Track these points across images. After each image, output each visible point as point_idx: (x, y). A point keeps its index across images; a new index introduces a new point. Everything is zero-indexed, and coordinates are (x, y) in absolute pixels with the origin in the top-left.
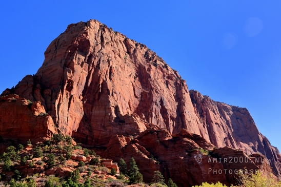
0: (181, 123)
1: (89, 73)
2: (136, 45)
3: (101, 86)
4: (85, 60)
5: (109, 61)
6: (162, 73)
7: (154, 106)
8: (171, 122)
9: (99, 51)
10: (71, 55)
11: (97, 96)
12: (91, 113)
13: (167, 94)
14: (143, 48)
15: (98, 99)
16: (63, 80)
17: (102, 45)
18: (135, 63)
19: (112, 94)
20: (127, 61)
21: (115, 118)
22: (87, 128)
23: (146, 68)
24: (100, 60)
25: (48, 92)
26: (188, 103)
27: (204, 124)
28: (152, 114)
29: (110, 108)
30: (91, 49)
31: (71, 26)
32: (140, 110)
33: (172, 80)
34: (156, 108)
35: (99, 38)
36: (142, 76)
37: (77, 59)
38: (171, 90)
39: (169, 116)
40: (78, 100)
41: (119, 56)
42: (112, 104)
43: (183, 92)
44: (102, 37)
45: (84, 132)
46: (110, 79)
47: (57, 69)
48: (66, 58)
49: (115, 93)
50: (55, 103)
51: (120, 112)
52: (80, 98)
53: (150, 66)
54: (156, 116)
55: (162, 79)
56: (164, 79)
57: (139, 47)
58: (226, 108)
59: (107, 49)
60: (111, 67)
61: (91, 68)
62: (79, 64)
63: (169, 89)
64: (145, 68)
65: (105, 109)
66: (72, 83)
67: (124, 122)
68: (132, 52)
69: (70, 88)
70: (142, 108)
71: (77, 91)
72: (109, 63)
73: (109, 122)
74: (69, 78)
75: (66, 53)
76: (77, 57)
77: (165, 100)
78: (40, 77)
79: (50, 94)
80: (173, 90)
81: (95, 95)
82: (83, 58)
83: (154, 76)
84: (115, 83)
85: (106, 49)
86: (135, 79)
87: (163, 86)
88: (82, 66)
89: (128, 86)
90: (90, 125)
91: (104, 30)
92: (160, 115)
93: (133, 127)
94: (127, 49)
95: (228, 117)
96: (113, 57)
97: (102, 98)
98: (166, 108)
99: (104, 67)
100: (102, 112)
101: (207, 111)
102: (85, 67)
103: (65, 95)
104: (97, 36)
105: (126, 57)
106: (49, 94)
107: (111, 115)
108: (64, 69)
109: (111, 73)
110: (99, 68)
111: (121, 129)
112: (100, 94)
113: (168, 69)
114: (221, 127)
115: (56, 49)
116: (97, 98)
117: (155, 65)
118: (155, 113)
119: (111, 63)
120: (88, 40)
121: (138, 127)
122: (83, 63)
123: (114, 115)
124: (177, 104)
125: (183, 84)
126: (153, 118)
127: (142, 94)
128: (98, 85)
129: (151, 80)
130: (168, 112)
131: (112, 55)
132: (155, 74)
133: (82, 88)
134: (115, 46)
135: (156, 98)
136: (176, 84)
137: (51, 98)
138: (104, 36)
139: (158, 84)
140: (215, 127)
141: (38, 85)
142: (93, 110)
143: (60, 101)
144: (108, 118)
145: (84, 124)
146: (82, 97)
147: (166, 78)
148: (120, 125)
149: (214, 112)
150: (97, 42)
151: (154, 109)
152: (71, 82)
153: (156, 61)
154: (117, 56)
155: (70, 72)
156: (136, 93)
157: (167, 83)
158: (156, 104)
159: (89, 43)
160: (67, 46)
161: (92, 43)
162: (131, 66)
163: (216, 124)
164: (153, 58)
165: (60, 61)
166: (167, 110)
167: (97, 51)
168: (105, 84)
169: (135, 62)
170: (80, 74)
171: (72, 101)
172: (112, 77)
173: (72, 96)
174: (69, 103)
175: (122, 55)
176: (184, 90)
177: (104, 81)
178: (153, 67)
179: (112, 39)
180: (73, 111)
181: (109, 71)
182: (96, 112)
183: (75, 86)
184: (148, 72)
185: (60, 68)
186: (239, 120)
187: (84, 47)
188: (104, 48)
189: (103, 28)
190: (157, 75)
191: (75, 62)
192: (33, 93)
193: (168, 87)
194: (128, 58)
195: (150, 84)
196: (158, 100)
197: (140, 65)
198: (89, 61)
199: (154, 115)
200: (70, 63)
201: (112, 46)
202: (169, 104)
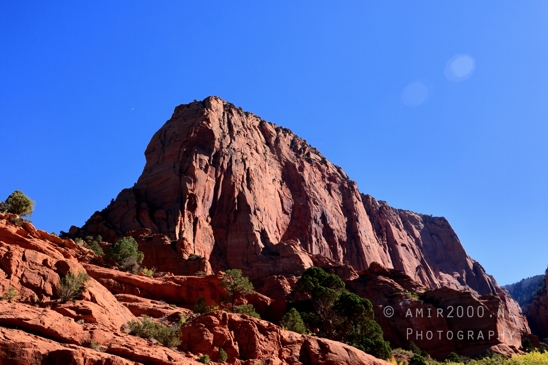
0: (355, 249)
1: (218, 180)
2: (277, 130)
3: (236, 201)
4: (209, 160)
5: (244, 161)
6: (320, 173)
7: (314, 225)
8: (340, 249)
9: (228, 146)
10: (188, 157)
11: (232, 216)
12: (226, 242)
13: (330, 204)
14: (287, 134)
15: (235, 221)
16: (182, 195)
17: (232, 137)
18: (279, 160)
19: (255, 212)
20: (268, 157)
21: (263, 249)
23: (297, 166)
24: (231, 160)
25: (160, 214)
26: (362, 217)
27: (385, 247)
28: (311, 238)
29: (254, 234)
30: (217, 144)
31: (179, 109)
32: (293, 233)
33: (335, 182)
34: (317, 228)
35: (226, 125)
36: (291, 178)
37: (198, 160)
38: (336, 199)
39: (337, 239)
40: (206, 225)
41: (257, 151)
42: (256, 228)
43: (355, 201)
44: (229, 123)
46: (250, 188)
47: (170, 178)
48: (180, 160)
49: (258, 210)
50: (174, 232)
51: (269, 239)
52: (207, 221)
53: (302, 162)
54: (318, 240)
55: (321, 183)
56: (324, 181)
57: (281, 133)
59: (239, 142)
60: (248, 170)
61: (219, 173)
62: (201, 168)
63: (332, 197)
64: (294, 166)
65: (247, 236)
66: (195, 199)
67: (279, 254)
68: (273, 143)
69: (193, 207)
70: (295, 228)
71: (202, 211)
72: (245, 165)
73: (254, 255)
74: (190, 192)
75: (179, 152)
76: (198, 157)
77: (329, 214)
79: (165, 217)
80: (338, 199)
81: (229, 216)
82: (206, 158)
83: (310, 178)
84: (257, 194)
85: (238, 143)
86: (281, 184)
87: (324, 193)
88: (206, 171)
89: (273, 197)
90: (226, 262)
91: (231, 112)
92: (323, 238)
93: (293, 262)
94: (266, 137)
95: (417, 233)
96: (249, 154)
97: (241, 219)
98: (331, 226)
99: (238, 171)
100: (242, 240)
101: (388, 227)
102: (211, 172)
103: (186, 219)
104: (222, 123)
105: (266, 151)
106: (163, 218)
107: (257, 244)
108: (180, 177)
109: (249, 179)
110: (232, 173)
111: (275, 265)
112: (236, 213)
113: (327, 166)
114: (411, 251)
115: (163, 146)
116: (232, 219)
117: (309, 161)
118: (316, 236)
119: (247, 163)
120: (211, 131)
121: (301, 262)
122: (207, 166)
123: (262, 245)
124: (346, 220)
125: (353, 187)
126: (314, 243)
127: (293, 207)
128: (232, 200)
129: (306, 185)
130: (335, 233)
131: (247, 151)
132: (310, 174)
133: (209, 204)
134: (250, 136)
135: (316, 213)
136: (342, 188)
137: (168, 224)
138: (232, 122)
139: (316, 190)
140: (401, 251)
141: (144, 205)
142: (229, 238)
143: (181, 228)
144: (253, 249)
146: (210, 219)
147: (326, 180)
148: (272, 259)
149: (397, 226)
150: (224, 132)
151: (313, 230)
152: (193, 198)
153: (308, 154)
154: (254, 152)
155: (190, 183)
156: (285, 207)
157: (329, 188)
158: (316, 222)
159: (213, 135)
160: (180, 140)
161: (217, 134)
162: (275, 165)
163: (403, 245)
164: (304, 149)
165: (172, 165)
166: (332, 230)
167: (225, 146)
168: (242, 196)
169: (280, 158)
170: (204, 185)
171: (198, 227)
172: (252, 185)
173: (197, 218)
174: (195, 230)
175: (261, 149)
176: (354, 197)
177: (240, 193)
178: (307, 164)
179: (243, 125)
180: (201, 242)
181: (245, 176)
182: (233, 241)
183: (199, 203)
184: (299, 173)
185: (174, 177)
186: (434, 237)
187: (205, 140)
188: (235, 140)
189: (228, 108)
190: (313, 176)
191: (196, 165)
192: (138, 217)
193: (330, 194)
194: (268, 152)
195: (305, 192)
196: (319, 215)
197: (287, 163)
198: (215, 163)
199: (314, 239)
200: (188, 168)
201: (246, 136)
202: (334, 221)
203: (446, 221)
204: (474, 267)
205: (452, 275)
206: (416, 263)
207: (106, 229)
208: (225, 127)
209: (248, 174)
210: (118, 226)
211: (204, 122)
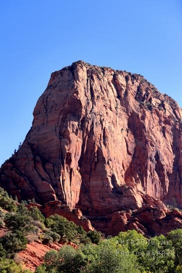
0: (178, 180)
1: (84, 140)
2: (127, 79)
3: (96, 155)
4: (78, 125)
5: (101, 122)
6: (158, 118)
7: (150, 162)
8: (167, 180)
9: (91, 111)
10: (64, 121)
11: (93, 165)
12: (89, 183)
13: (163, 145)
14: (135, 81)
15: (95, 169)
16: (62, 153)
17: (94, 103)
18: (127, 112)
19: (108, 162)
20: (119, 110)
21: (113, 189)
22: (87, 199)
23: (140, 115)
24: (93, 124)
25: (49, 166)
28: (147, 172)
29: (107, 179)
30: (84, 110)
32: (134, 169)
33: (169, 124)
34: (151, 164)
35: (89, 92)
36: (136, 127)
37: (71, 126)
38: (168, 139)
39: (165, 172)
40: (77, 172)
41: (111, 109)
42: (109, 174)
44: (91, 89)
45: (85, 204)
46: (105, 144)
47: (53, 139)
48: (59, 125)
49: (110, 160)
50: (59, 180)
51: (116, 181)
52: (78, 169)
53: (144, 112)
54: (151, 174)
55: (158, 127)
56: (161, 125)
57: (130, 82)
59: (99, 106)
60: (104, 129)
61: (85, 134)
62: (73, 132)
63: (166, 138)
64: (138, 116)
65: (102, 179)
66: (70, 156)
67: (122, 194)
68: (123, 96)
69: (69, 162)
70: (136, 165)
71: (74, 164)
72: (102, 125)
73: (107, 193)
74: (67, 151)
75: (59, 118)
76: (71, 123)
77: (162, 153)
78: (35, 146)
79: (53, 169)
80: (170, 139)
81: (91, 165)
82: (76, 123)
83: (149, 124)
84: (110, 148)
85: (97, 107)
86: (127, 132)
87: (159, 135)
88: (76, 134)
89: (121, 144)
90: (89, 197)
91: (92, 78)
92: (155, 172)
93: (131, 200)
94: (117, 91)
96: (105, 114)
97: (99, 167)
98: (162, 163)
99: (98, 131)
100: (99, 182)
102: (80, 134)
103: (66, 170)
104: (86, 90)
105: (117, 105)
106: (51, 169)
107: (108, 186)
108: (60, 139)
109: (105, 137)
110: (93, 133)
111: (119, 201)
112: (96, 163)
113: (165, 109)
115: (47, 111)
116: (93, 168)
117: (150, 108)
118: (150, 171)
119: (104, 123)
120: (80, 100)
122: (77, 130)
123: (112, 186)
124: (174, 156)
126: (148, 176)
127: (135, 149)
128: (93, 154)
129: (146, 131)
130: (165, 167)
131: (104, 112)
132: (151, 122)
133: (78, 158)
134: (106, 98)
135: (151, 153)
136: (174, 129)
137: (55, 174)
138: (94, 89)
139: (153, 134)
141: (38, 158)
142: (91, 180)
143: (63, 177)
144: (106, 189)
145: (84, 196)
147: (162, 123)
148: (118, 197)
150: (88, 99)
151: (149, 167)
152: (69, 154)
153: (150, 100)
154: (109, 110)
155: (67, 145)
156: (130, 149)
157: (163, 131)
158: (151, 160)
159: (81, 104)
160: (58, 109)
161: (83, 104)
162: (123, 116)
164: (147, 95)
165: (54, 128)
166: (163, 166)
167: (89, 112)
168: (100, 151)
169: (127, 110)
170: (75, 145)
171: (73, 175)
172: (106, 142)
173: (72, 169)
174: (71, 178)
175: (113, 106)
177: (99, 148)
178: (148, 113)
179: (101, 88)
180: (74, 184)
181: (102, 135)
182: (94, 182)
183: (73, 159)
184: (141, 121)
185: (56, 138)
188: (95, 105)
189: (91, 74)
191: (70, 129)
192: (35, 167)
193: (164, 136)
194: (119, 106)
195: (145, 137)
196: (154, 154)
197: (133, 114)
198: (82, 127)
199: (149, 173)
200: (65, 131)
201: (103, 98)
202: (165, 158)
207: (18, 176)
208: (89, 94)
209: (104, 133)
210: (23, 172)
211: (75, 95)
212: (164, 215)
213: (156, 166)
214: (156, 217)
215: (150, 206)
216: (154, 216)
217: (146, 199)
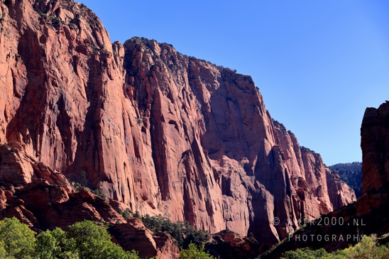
0: (93, 142)
6: (67, 41)
7: (48, 112)
8: (74, 141)
13: (73, 85)
23: (39, 35)
26: (110, 101)
27: (145, 124)
28: (43, 127)
32: (23, 120)
33: (85, 53)
34: (50, 115)
36: (30, 53)
38: (81, 77)
39: (73, 129)
43: (104, 81)
53: (46, 30)
54: (50, 130)
55: (66, 55)
56: (71, 53)
58: (206, 75)
63: (77, 74)
64: (36, 35)
70: (26, 115)
77: (69, 98)
80: (83, 75)
83: (53, 50)
86: (17, 60)
87: (67, 69)
89: (4, 79)
92: (56, 128)
93: (14, 171)
98: (69, 113)
101: (156, 96)
105: (4, 15)
113: (80, 28)
114: (182, 130)
117: (56, 24)
118: (49, 125)
124: (88, 105)
125: (105, 61)
126: (45, 134)
127: (27, 89)
129: (46, 61)
130: (73, 121)
135: (53, 97)
136: (91, 62)
139: (57, 67)
140: (168, 129)
147: (74, 51)
149: (170, 96)
151: (47, 118)
153: (58, 12)
156: (18, 88)
157: (74, 62)
158: (51, 108)
162: (12, 35)
163: (172, 122)
164: (53, 4)
166: (69, 118)
169: (19, 24)
176: (105, 75)
178: (52, 32)
184: (40, 44)
186: (231, 103)
190: (57, 48)
193: (75, 70)
194: (6, 18)
195: (44, 69)
196: (56, 99)
197: (28, 31)
199: (46, 128)
202: (74, 107)
203: (252, 83)
204: (272, 151)
205: (239, 160)
206: (185, 146)
212: (66, 197)
213: (58, 118)
214: (53, 199)
215: (44, 181)
216: (51, 197)
217: (39, 169)
